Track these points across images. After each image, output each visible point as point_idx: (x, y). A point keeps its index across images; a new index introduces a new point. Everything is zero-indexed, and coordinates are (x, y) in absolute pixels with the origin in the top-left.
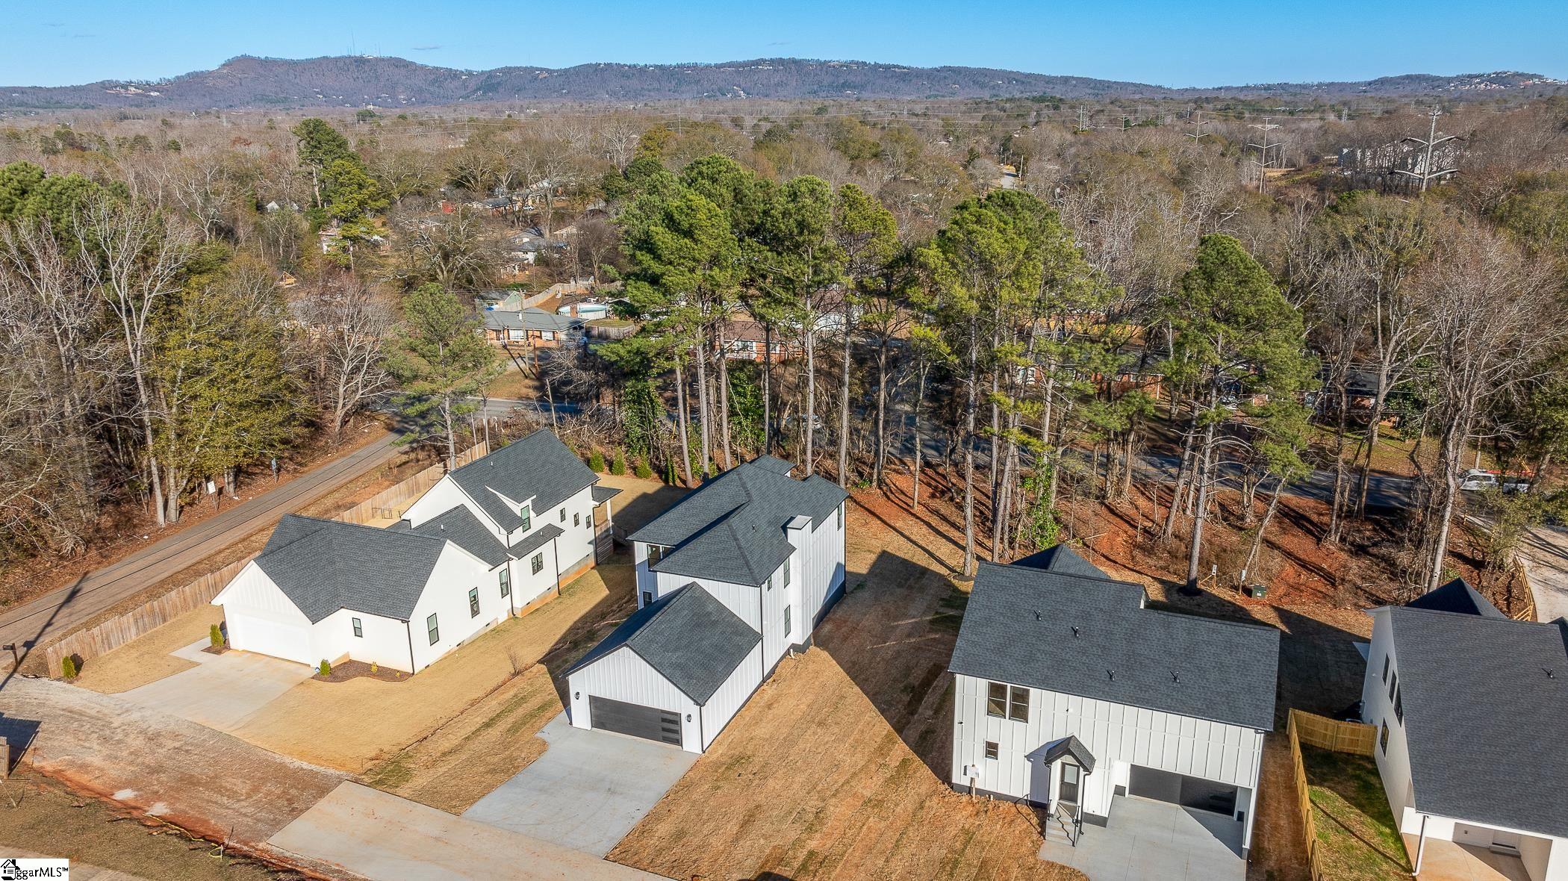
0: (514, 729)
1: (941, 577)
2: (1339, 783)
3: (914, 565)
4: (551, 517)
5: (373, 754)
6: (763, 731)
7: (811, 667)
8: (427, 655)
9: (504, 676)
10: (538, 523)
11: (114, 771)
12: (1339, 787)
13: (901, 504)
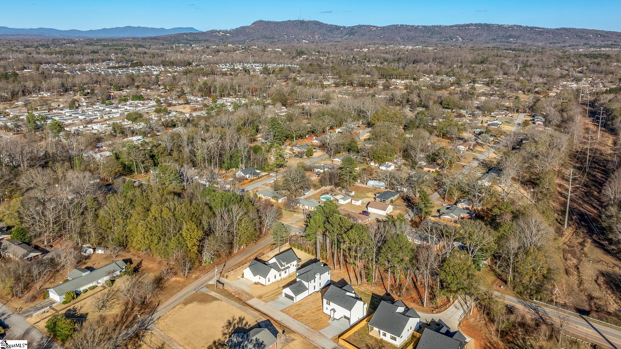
0: (276, 295)
4: (289, 265)
5: (259, 294)
6: (305, 302)
8: (268, 283)
9: (277, 288)
10: (286, 266)
11: (232, 291)
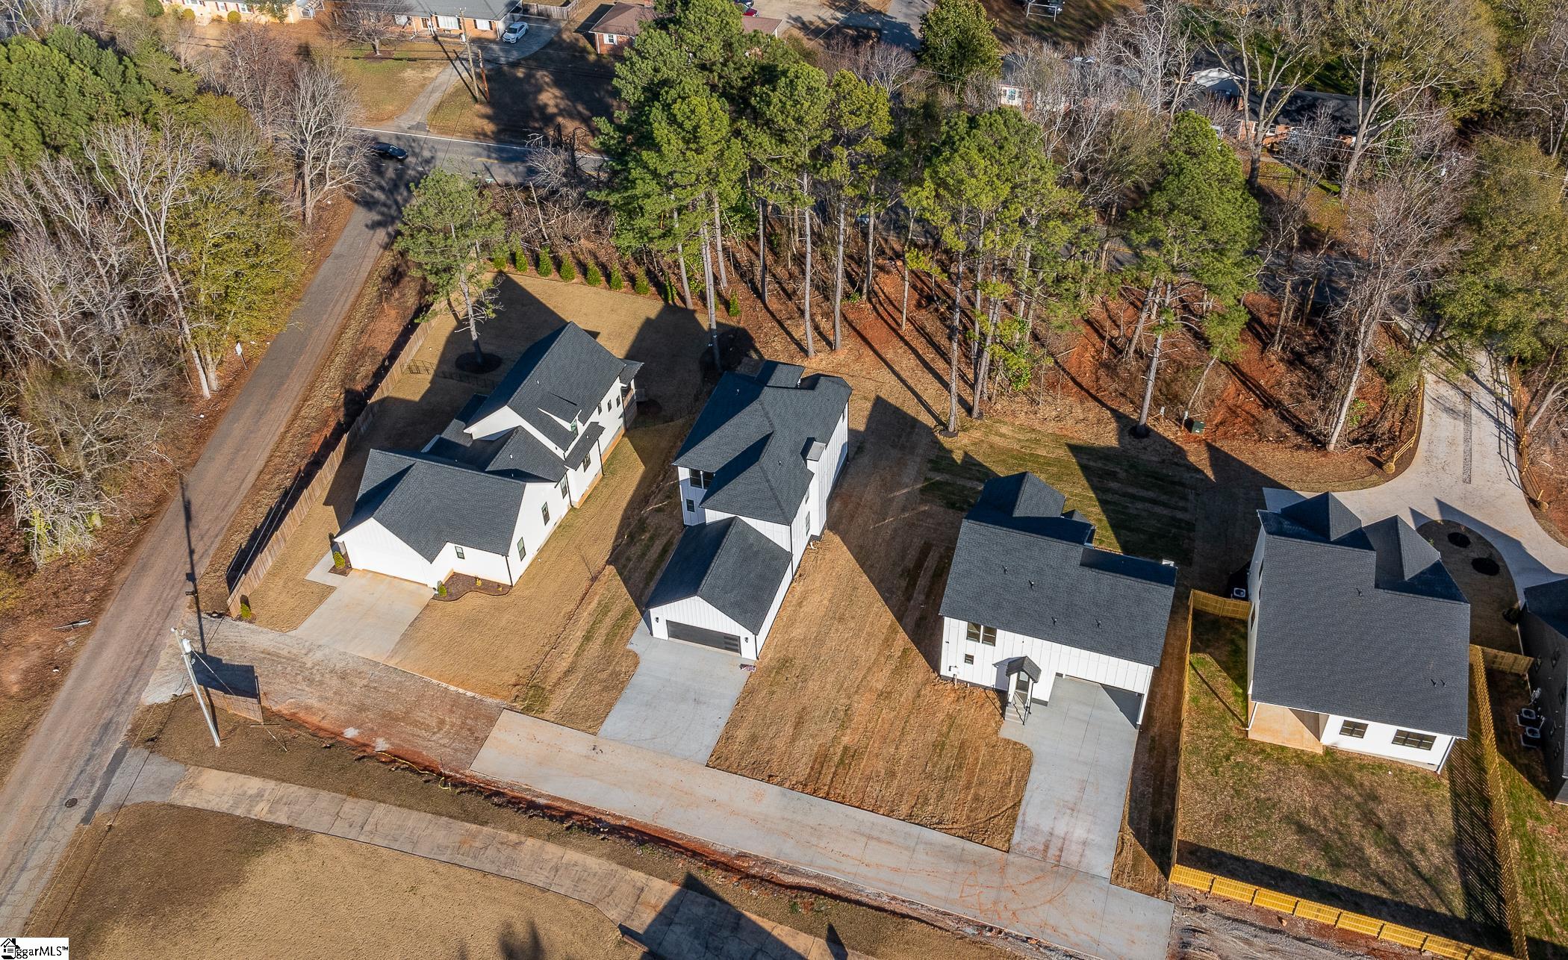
0: (608, 642)
1: (929, 431)
2: (1218, 648)
3: (905, 415)
4: (592, 418)
5: (513, 680)
6: (797, 632)
7: (828, 556)
9: (585, 584)
11: (332, 712)
12: (1217, 653)
13: (890, 321)
